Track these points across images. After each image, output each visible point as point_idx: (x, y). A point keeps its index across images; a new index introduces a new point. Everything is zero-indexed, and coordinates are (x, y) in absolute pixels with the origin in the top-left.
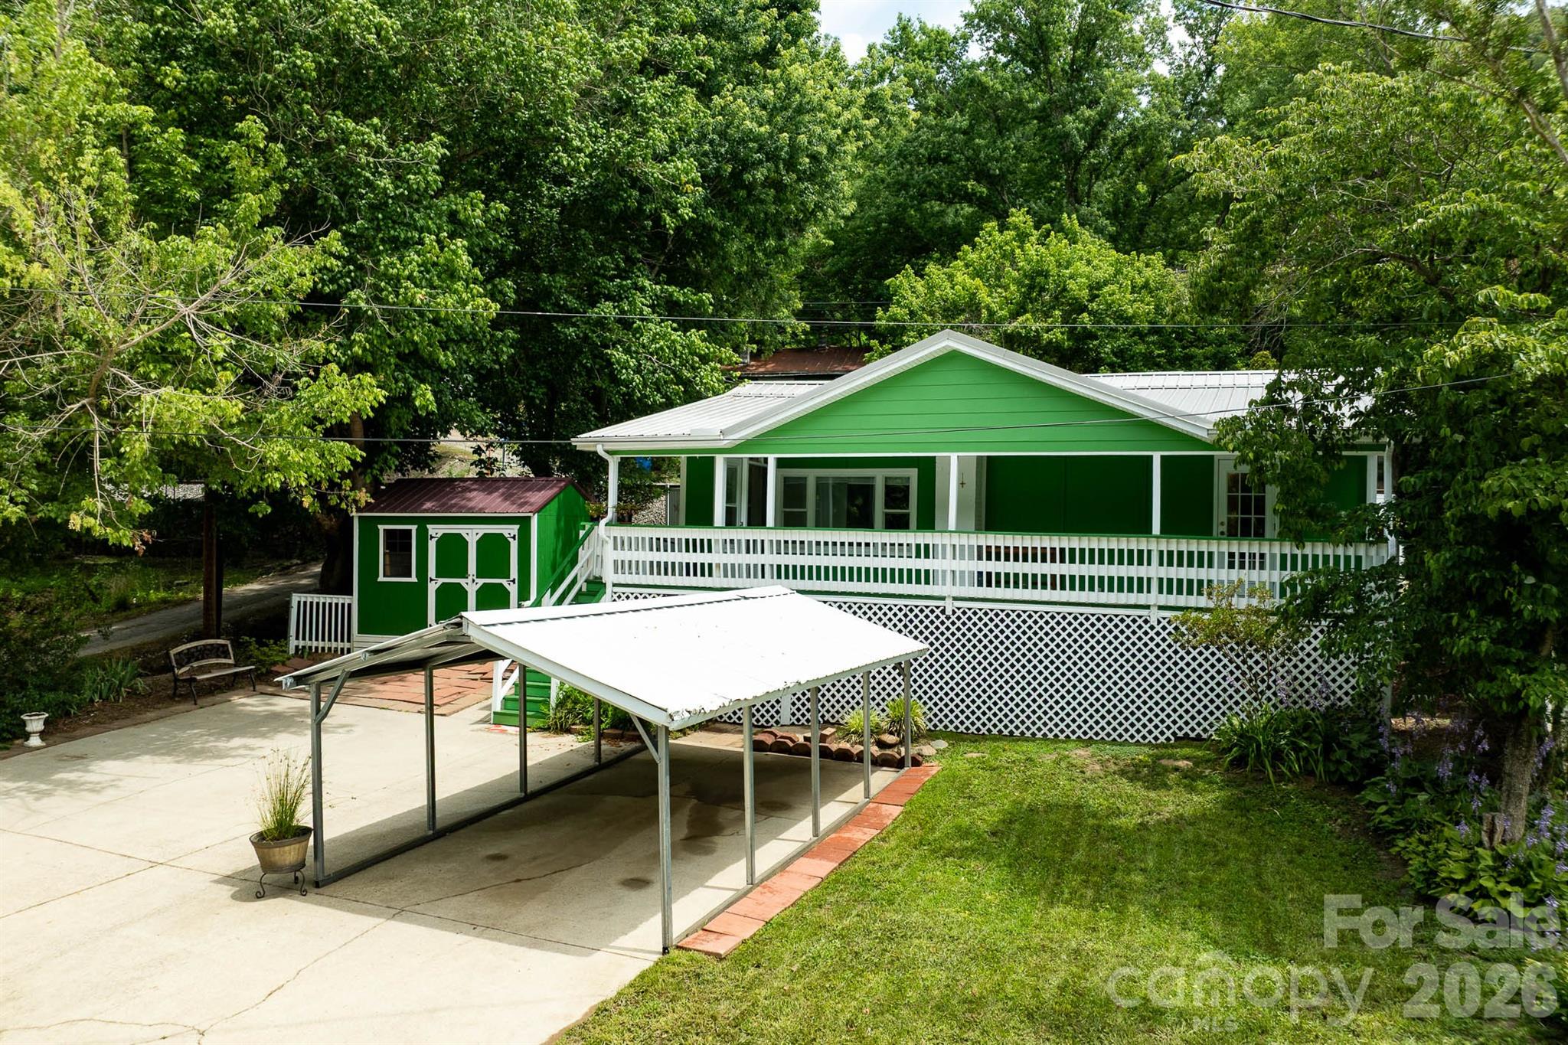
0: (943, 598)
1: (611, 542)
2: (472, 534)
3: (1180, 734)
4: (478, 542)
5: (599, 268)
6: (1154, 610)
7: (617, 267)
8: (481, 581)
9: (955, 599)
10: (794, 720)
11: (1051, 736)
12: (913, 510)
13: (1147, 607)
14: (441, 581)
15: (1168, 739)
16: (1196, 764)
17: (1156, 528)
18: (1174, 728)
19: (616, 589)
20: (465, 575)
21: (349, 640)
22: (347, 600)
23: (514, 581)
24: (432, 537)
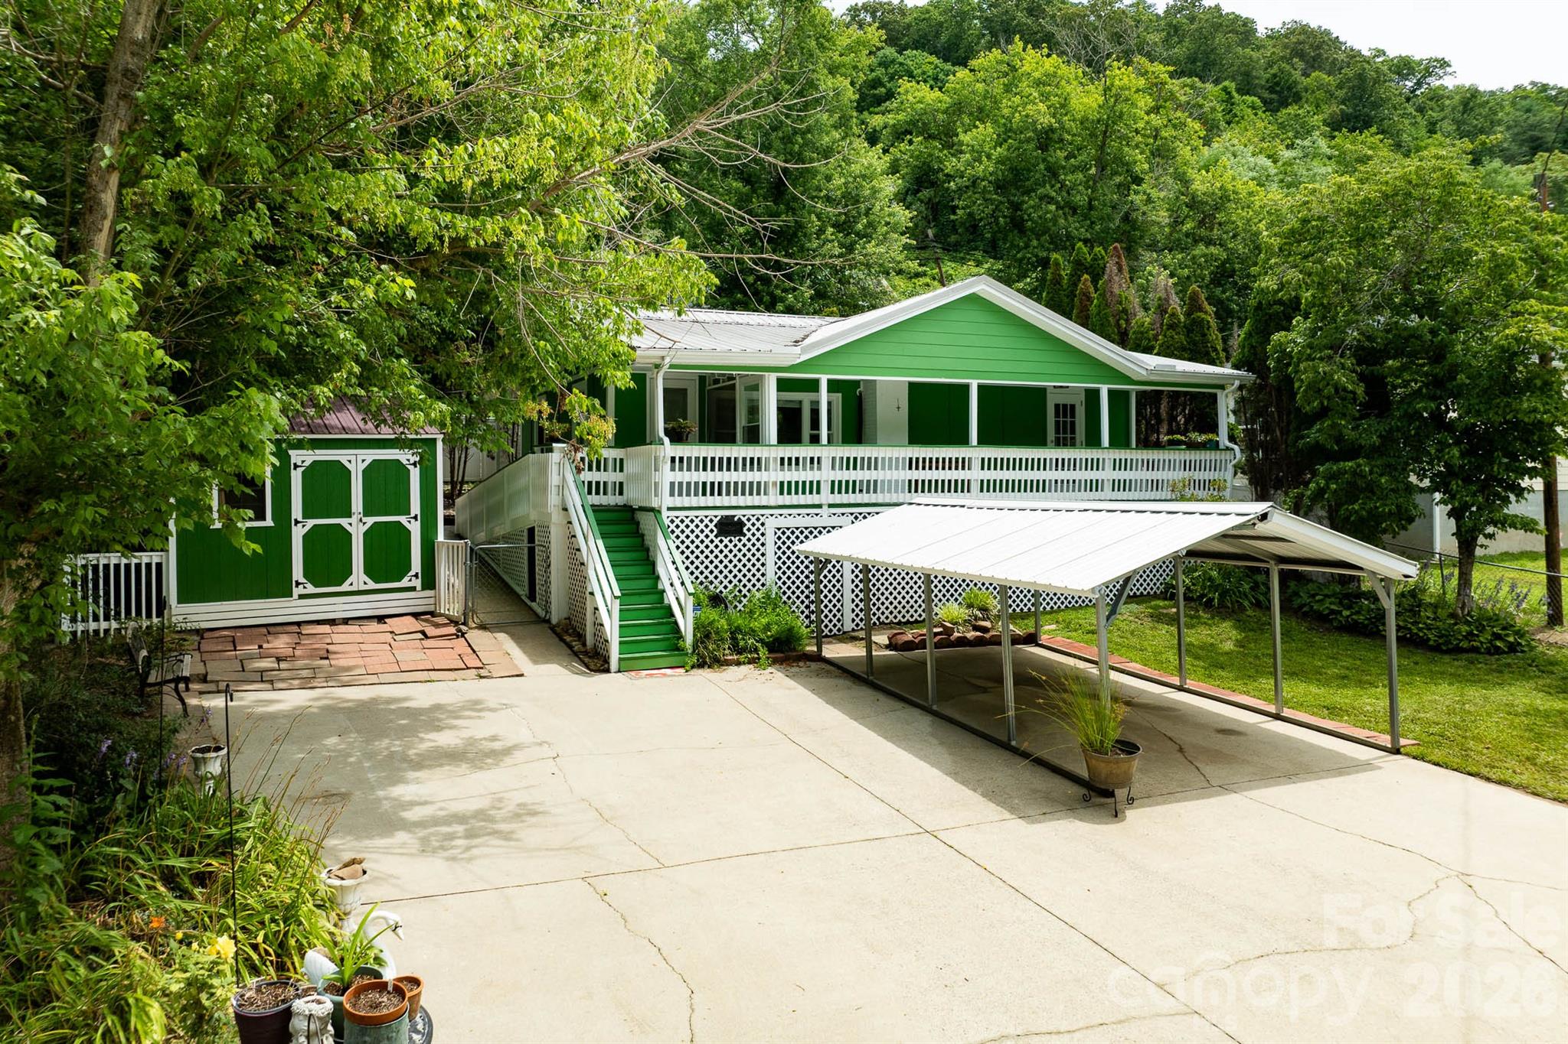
2: (356, 461)
4: (364, 472)
8: (370, 521)
12: (837, 432)
14: (311, 523)
19: (670, 513)
20: (348, 514)
21: (160, 614)
22: (155, 558)
23: (415, 518)
24: (296, 466)
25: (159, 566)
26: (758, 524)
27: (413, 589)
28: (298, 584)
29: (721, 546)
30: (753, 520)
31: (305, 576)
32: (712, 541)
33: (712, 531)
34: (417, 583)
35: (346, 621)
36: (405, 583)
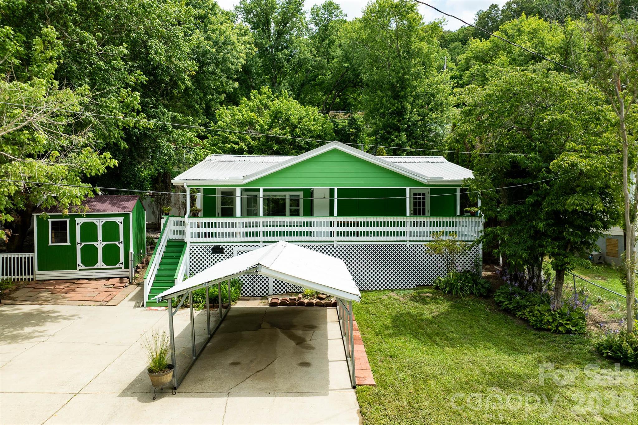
0: (333, 241)
1: (189, 224)
2: (99, 222)
3: (418, 284)
4: (102, 226)
5: (146, 104)
6: (408, 242)
7: (153, 103)
8: (105, 243)
9: (338, 241)
10: (274, 292)
11: (378, 289)
12: (301, 208)
13: (406, 241)
14: (83, 244)
15: (414, 287)
16: (433, 294)
17: (408, 214)
18: (416, 282)
19: (191, 244)
20: (97, 241)
21: (32, 274)
22: (31, 255)
23: (122, 242)
24: (78, 224)
25: (32, 258)
26: (230, 249)
27: (121, 268)
28: (79, 265)
29: (214, 258)
30: (228, 247)
31: (81, 263)
32: (209, 256)
33: (210, 252)
34: (123, 266)
35: (95, 279)
36: (118, 266)
